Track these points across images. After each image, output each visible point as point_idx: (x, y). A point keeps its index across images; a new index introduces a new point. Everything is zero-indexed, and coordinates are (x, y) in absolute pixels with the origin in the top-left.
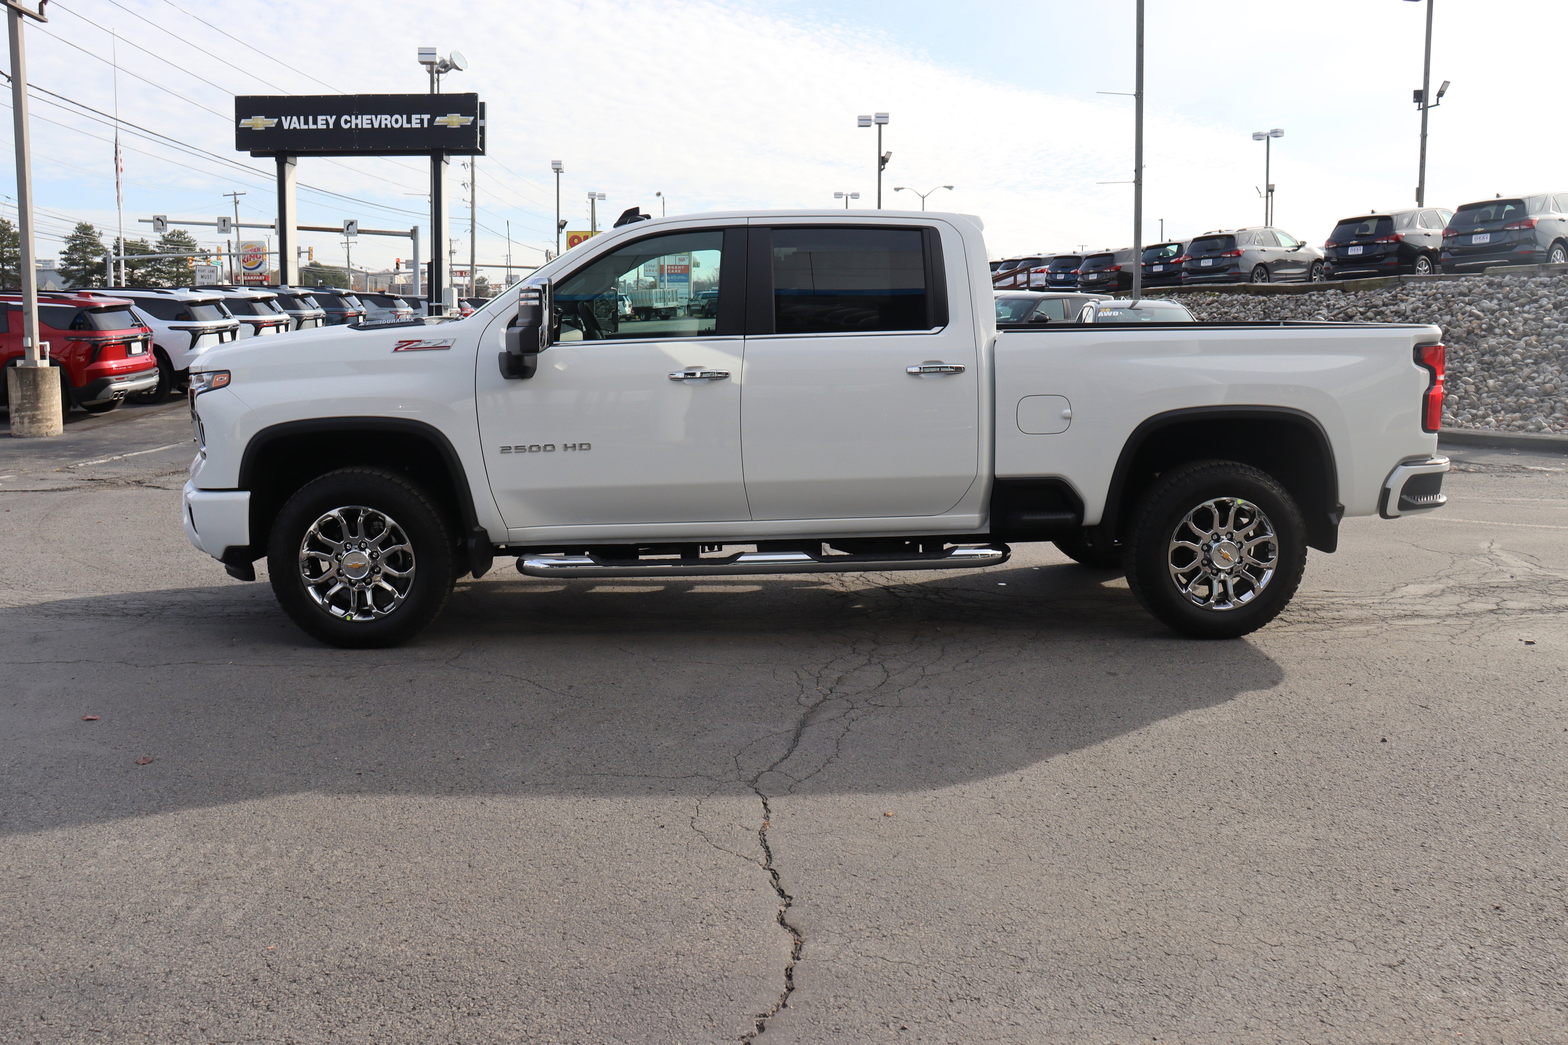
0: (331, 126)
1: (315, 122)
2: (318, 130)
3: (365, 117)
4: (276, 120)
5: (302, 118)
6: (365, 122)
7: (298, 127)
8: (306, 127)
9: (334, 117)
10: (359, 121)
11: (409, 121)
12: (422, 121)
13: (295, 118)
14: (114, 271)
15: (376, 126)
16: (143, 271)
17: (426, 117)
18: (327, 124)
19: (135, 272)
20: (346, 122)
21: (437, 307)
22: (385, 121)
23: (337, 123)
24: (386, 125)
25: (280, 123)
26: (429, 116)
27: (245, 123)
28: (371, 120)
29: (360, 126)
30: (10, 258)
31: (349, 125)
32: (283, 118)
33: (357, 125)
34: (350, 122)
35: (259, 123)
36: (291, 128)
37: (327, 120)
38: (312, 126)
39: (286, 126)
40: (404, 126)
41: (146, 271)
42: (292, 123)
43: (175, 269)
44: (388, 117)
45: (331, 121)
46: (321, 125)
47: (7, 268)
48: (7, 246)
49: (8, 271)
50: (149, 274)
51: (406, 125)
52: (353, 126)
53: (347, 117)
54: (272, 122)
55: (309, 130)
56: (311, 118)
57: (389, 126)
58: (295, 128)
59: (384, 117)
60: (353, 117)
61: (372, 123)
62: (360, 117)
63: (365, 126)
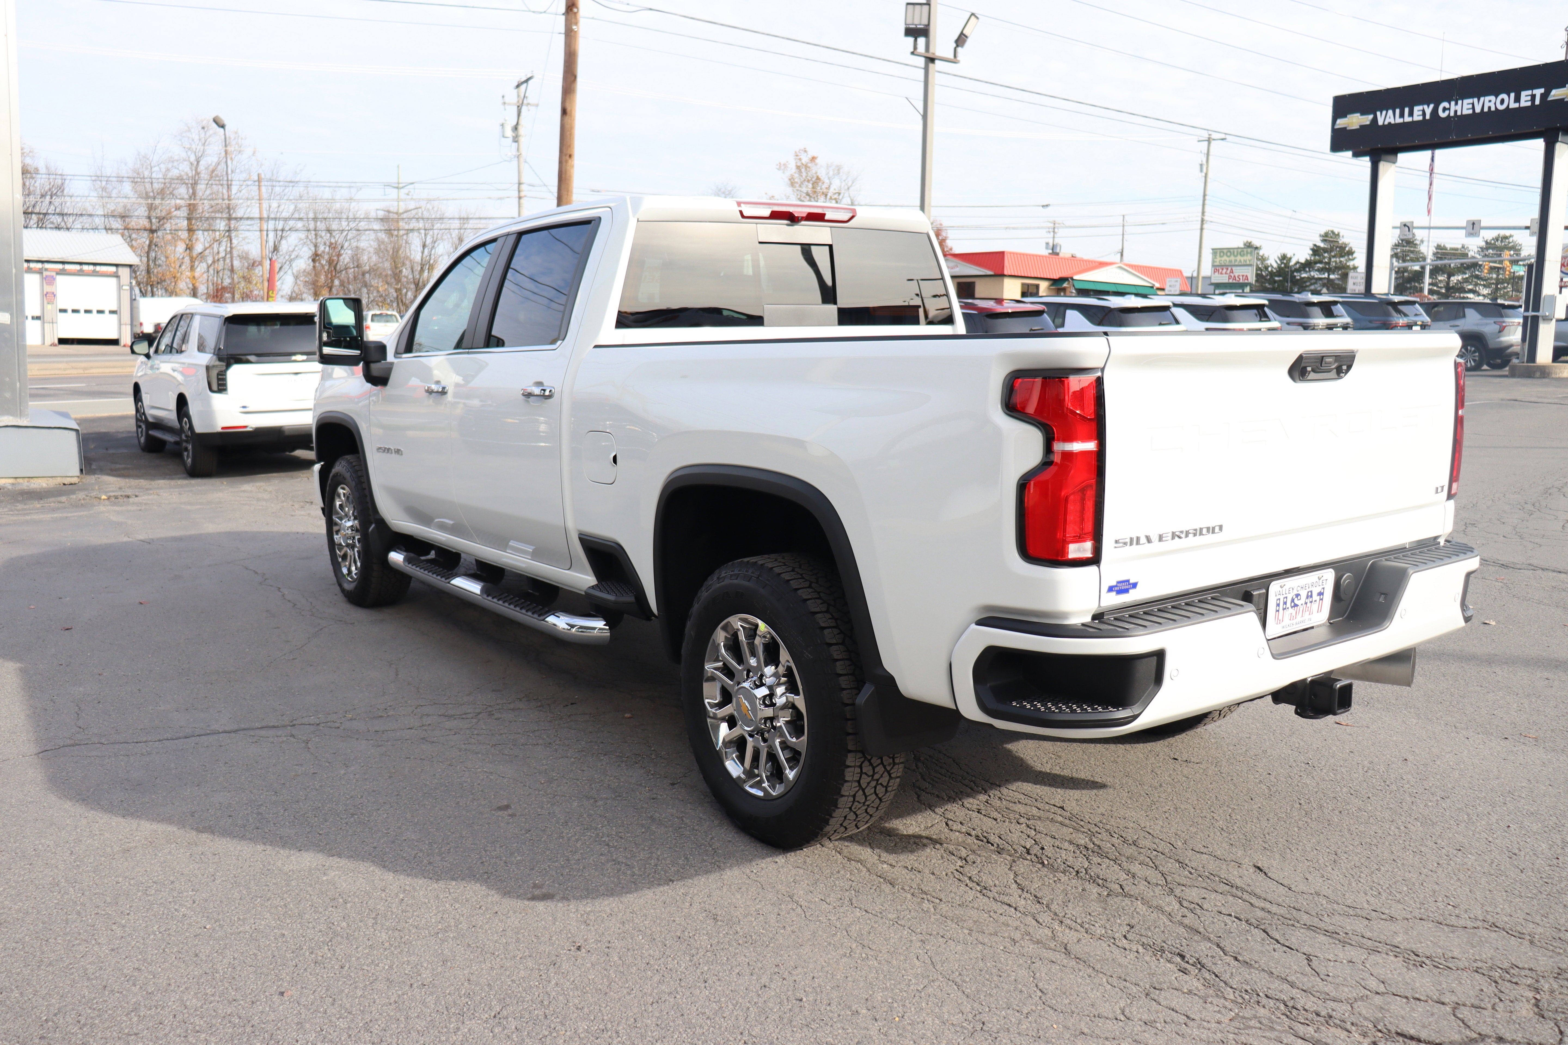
0: (1428, 117)
1: (1411, 114)
2: (1413, 123)
3: (1466, 101)
4: (1371, 117)
5: (1398, 111)
6: (1465, 106)
7: (1393, 122)
8: (1401, 121)
9: (1432, 106)
10: (1459, 108)
11: (1517, 99)
12: (1533, 97)
13: (1390, 112)
14: (1430, 277)
15: (1478, 110)
16: (1460, 278)
17: (1538, 92)
18: (1424, 114)
19: (1452, 278)
20: (1444, 109)
21: (1533, 317)
22: (1490, 103)
23: (1435, 112)
24: (1490, 108)
25: (1375, 120)
26: (1542, 90)
27: (1341, 123)
28: (1473, 104)
29: (1459, 113)
30: (1336, 267)
31: (1447, 112)
32: (1378, 113)
33: (1456, 112)
34: (1449, 109)
35: (1355, 121)
36: (1386, 123)
37: (1424, 111)
38: (1407, 119)
39: (1380, 123)
40: (1511, 107)
41: (1463, 278)
42: (1387, 118)
43: (1494, 276)
44: (1493, 98)
45: (1428, 110)
46: (1417, 117)
47: (1332, 277)
48: (1334, 257)
49: (1332, 280)
50: (1466, 280)
51: (1513, 105)
52: (1452, 114)
53: (1445, 104)
54: (1367, 119)
55: (1404, 124)
56: (1407, 110)
57: (1493, 109)
58: (1390, 123)
59: (1487, 98)
60: (1453, 103)
61: (1473, 108)
62: (1460, 102)
63: (1465, 112)
